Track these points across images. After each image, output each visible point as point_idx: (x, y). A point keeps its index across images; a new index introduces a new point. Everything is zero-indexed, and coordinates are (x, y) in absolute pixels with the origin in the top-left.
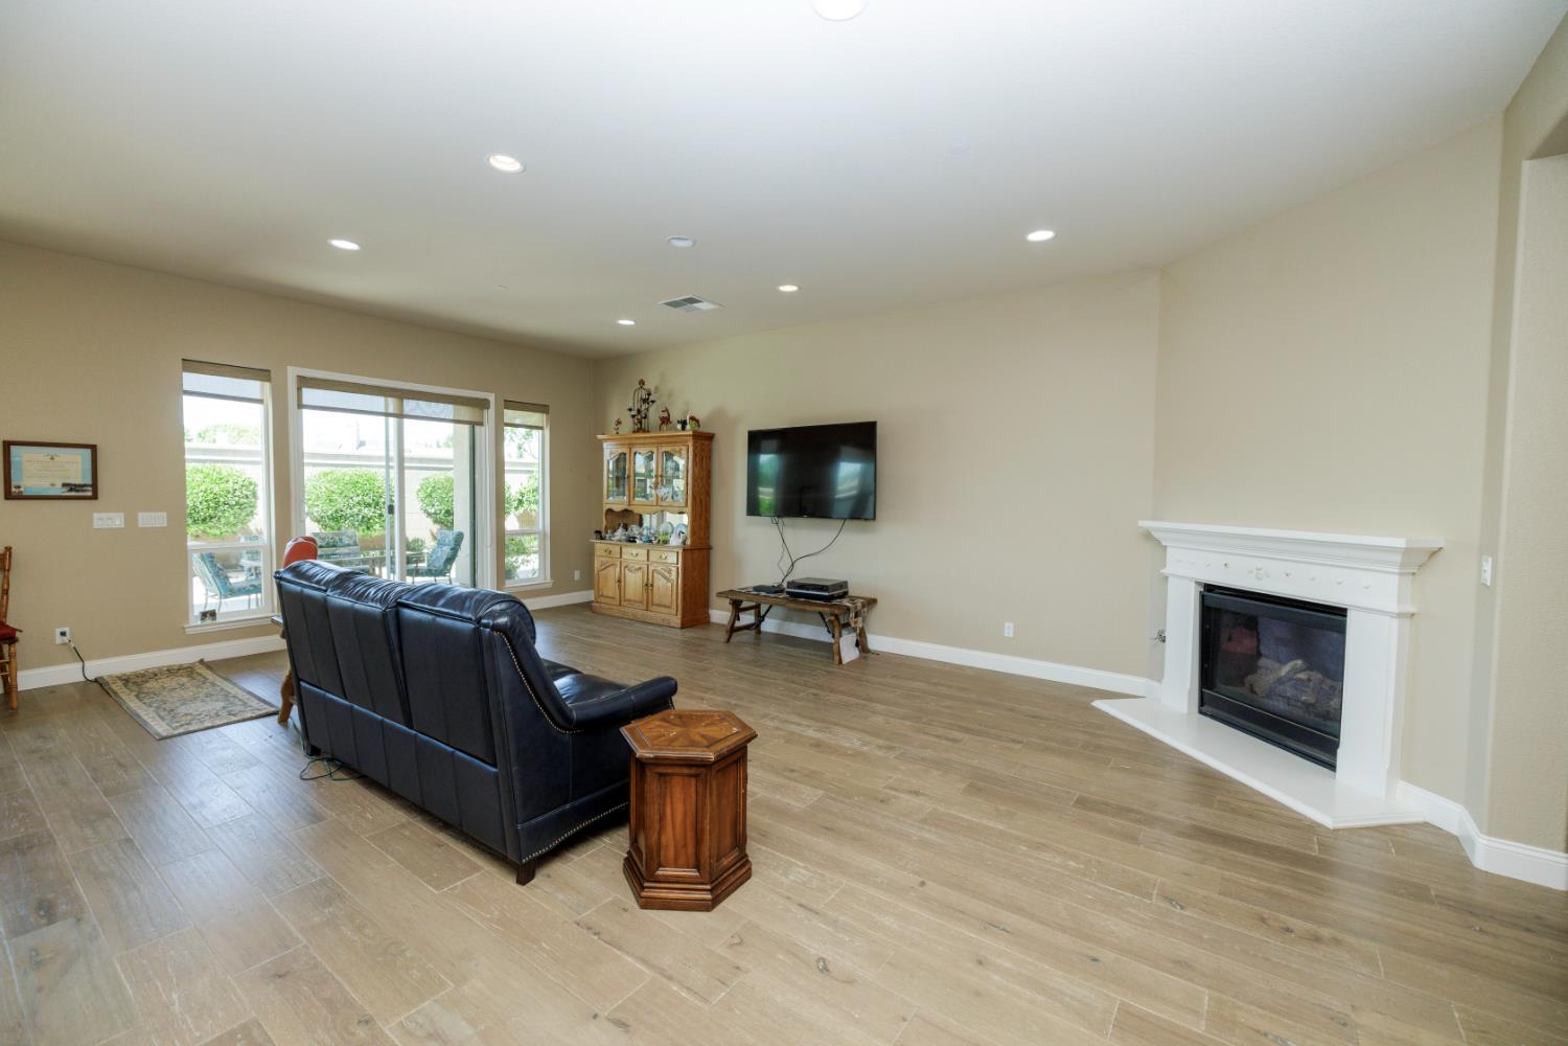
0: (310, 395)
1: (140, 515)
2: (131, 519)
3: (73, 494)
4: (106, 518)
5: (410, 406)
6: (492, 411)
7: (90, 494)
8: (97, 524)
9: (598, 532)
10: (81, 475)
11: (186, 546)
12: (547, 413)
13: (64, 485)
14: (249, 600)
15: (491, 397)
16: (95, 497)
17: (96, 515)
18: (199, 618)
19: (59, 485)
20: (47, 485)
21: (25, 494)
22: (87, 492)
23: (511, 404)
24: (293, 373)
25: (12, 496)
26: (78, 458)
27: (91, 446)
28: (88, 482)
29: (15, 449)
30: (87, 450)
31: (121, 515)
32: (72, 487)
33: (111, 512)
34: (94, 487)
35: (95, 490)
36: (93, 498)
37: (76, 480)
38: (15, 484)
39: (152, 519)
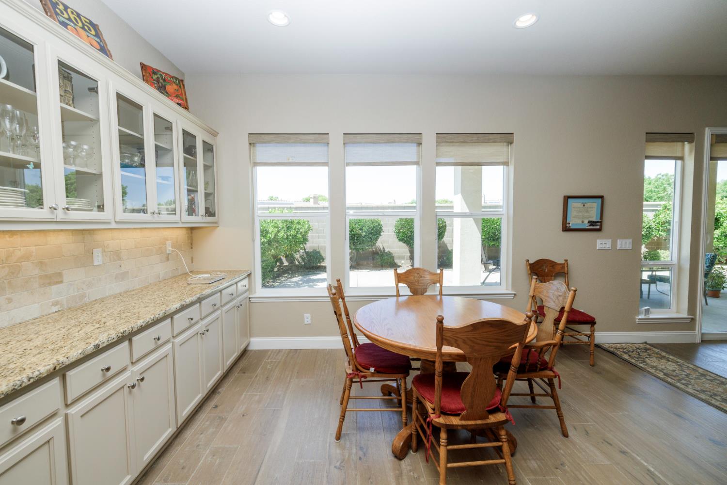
1: (619, 241)
2: (614, 244)
3: (592, 227)
4: (603, 244)
7: (598, 227)
8: (598, 247)
10: (595, 217)
13: (589, 222)
17: (599, 242)
19: (586, 222)
20: (579, 222)
21: (573, 228)
22: (596, 227)
24: (708, 132)
25: (566, 229)
26: (595, 205)
27: (602, 197)
28: (599, 220)
29: (570, 200)
30: (600, 200)
31: (610, 240)
32: (592, 223)
33: (606, 238)
34: (601, 222)
35: (601, 226)
36: (600, 230)
37: (594, 219)
38: (568, 222)
39: (625, 244)
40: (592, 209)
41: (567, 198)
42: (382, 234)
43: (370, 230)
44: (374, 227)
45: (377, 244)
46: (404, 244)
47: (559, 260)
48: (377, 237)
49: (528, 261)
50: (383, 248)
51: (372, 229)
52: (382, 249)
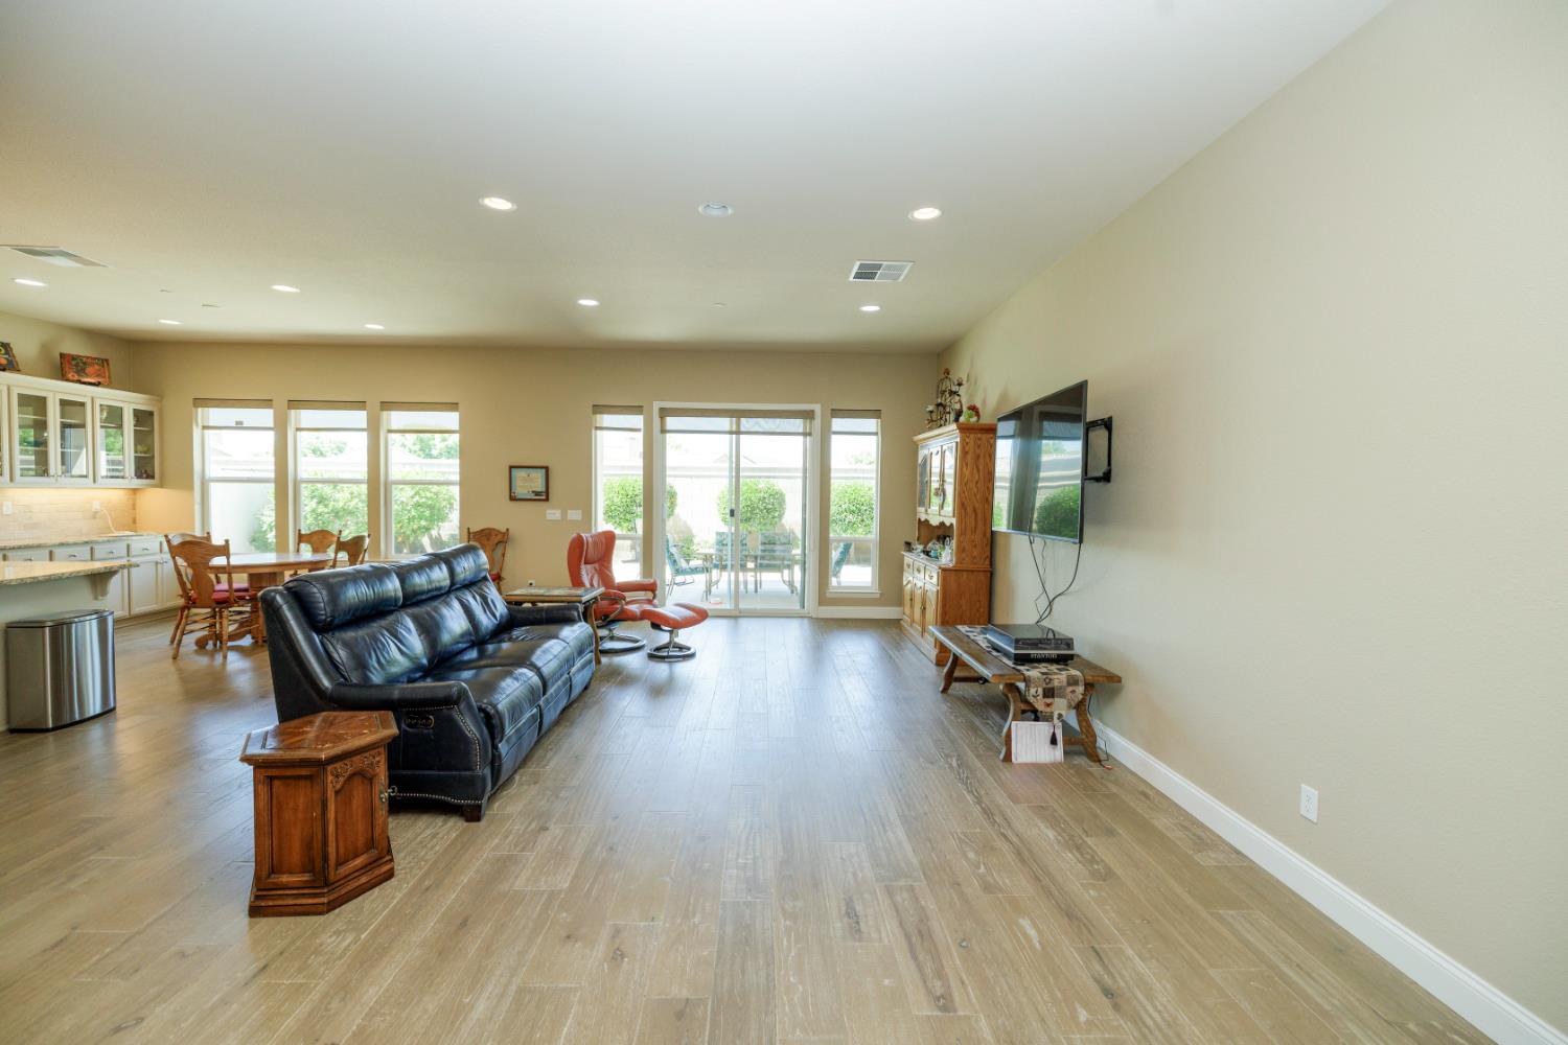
0: (672, 422)
1: (569, 511)
2: (564, 514)
3: (539, 497)
4: (553, 514)
6: (819, 421)
7: (544, 497)
8: (549, 517)
9: (908, 544)
10: (540, 487)
12: (878, 417)
13: (533, 492)
15: (817, 408)
16: (547, 499)
17: (548, 511)
19: (530, 492)
20: (526, 491)
21: (518, 497)
22: (544, 496)
23: (837, 413)
24: (657, 405)
25: (512, 498)
26: (540, 475)
27: (546, 468)
28: (544, 489)
29: (514, 471)
30: (544, 470)
31: (560, 511)
32: (538, 493)
33: (555, 509)
34: (547, 492)
35: (548, 496)
37: (539, 489)
38: (514, 490)
39: (575, 515)
40: (537, 480)
41: (511, 468)
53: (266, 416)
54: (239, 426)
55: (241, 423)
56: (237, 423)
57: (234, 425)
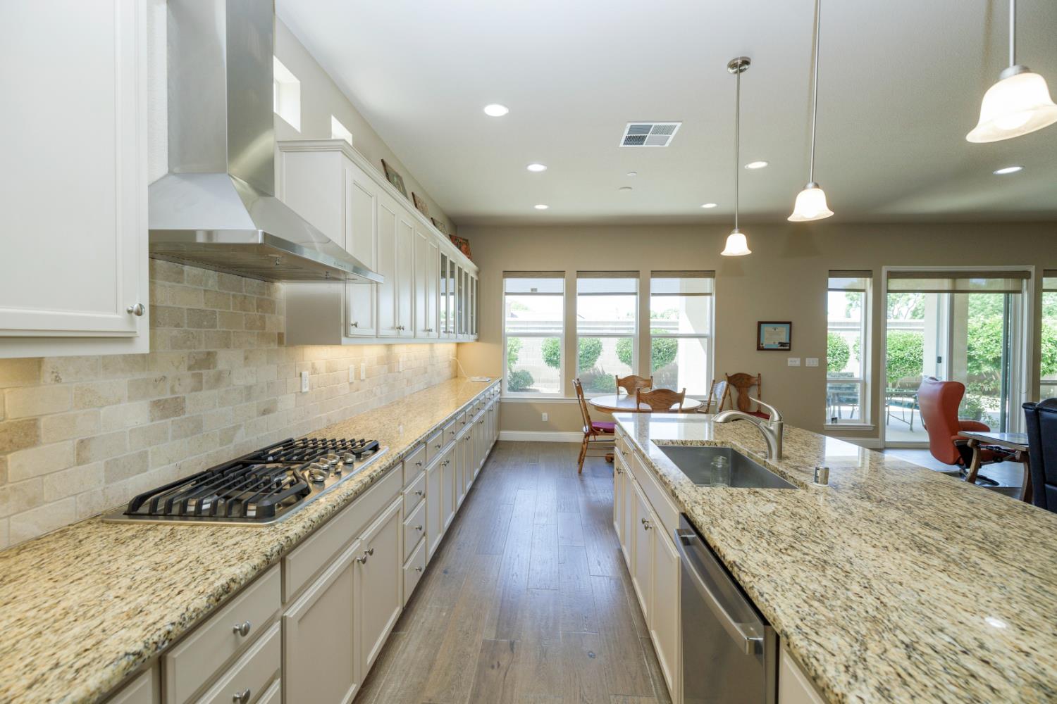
0: (895, 284)
1: (807, 359)
2: (803, 362)
3: (782, 348)
4: (793, 362)
5: (962, 284)
6: (1032, 281)
7: (788, 348)
8: (789, 364)
10: (785, 339)
11: (826, 378)
13: (779, 343)
14: (853, 410)
15: (1032, 269)
17: (789, 359)
18: (831, 421)
19: (777, 343)
20: (772, 343)
21: (765, 348)
22: (785, 347)
23: (1047, 273)
24: (885, 270)
25: (760, 348)
26: (785, 329)
27: (790, 323)
28: (788, 341)
29: (763, 325)
30: (788, 325)
31: (799, 359)
32: (782, 344)
33: (795, 357)
34: (790, 344)
35: (790, 346)
36: (789, 350)
37: (784, 341)
38: (761, 342)
39: (812, 362)
40: (782, 334)
41: (760, 323)
42: (601, 353)
43: (589, 348)
44: (593, 345)
45: (595, 366)
46: (628, 366)
47: (753, 373)
48: (596, 357)
49: (726, 374)
50: (603, 371)
51: (591, 348)
52: (601, 370)
53: (558, 284)
54: (534, 292)
55: (536, 290)
56: (532, 290)
57: (530, 291)
